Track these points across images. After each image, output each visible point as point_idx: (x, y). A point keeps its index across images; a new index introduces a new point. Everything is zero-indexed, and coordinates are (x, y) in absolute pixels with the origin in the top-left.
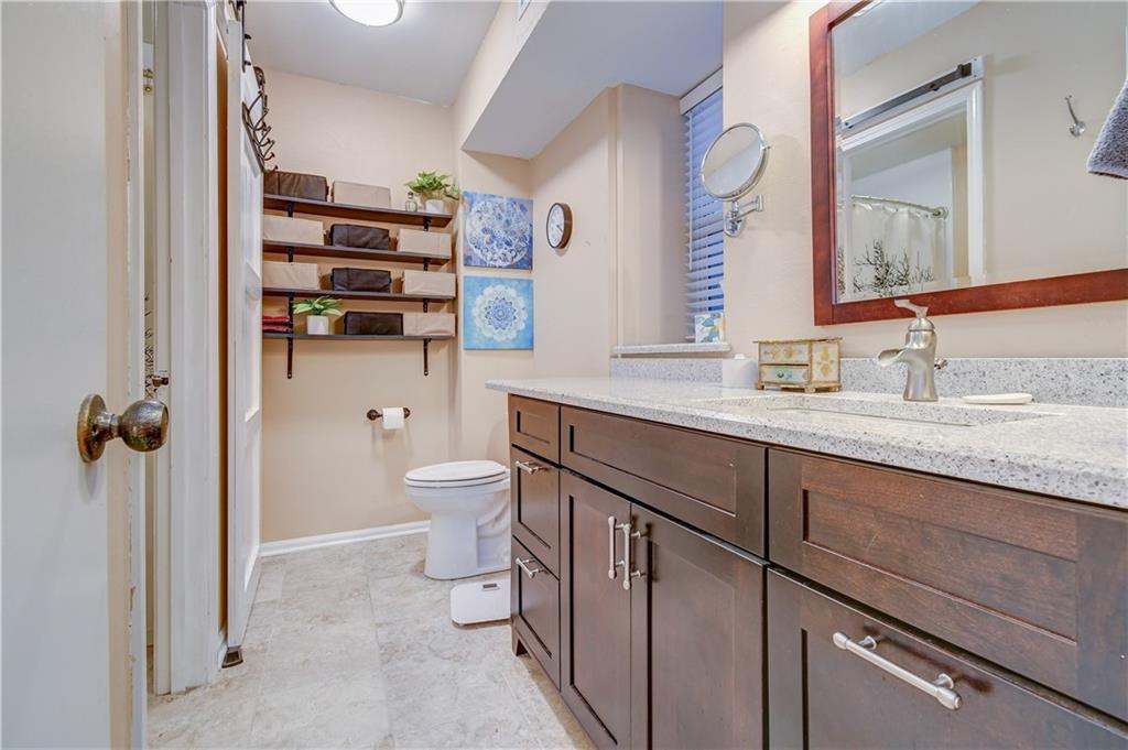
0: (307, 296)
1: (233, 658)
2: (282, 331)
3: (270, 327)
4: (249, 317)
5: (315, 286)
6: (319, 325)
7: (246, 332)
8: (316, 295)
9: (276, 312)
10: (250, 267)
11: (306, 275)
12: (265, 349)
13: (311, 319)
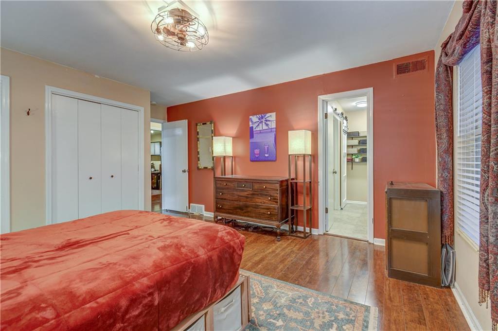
0: (355, 154)
1: (342, 209)
2: (350, 161)
3: (348, 161)
4: (345, 160)
5: (356, 152)
6: (357, 160)
7: (344, 162)
8: (356, 154)
9: (350, 157)
10: (345, 150)
11: (355, 151)
12: (347, 164)
13: (356, 159)
